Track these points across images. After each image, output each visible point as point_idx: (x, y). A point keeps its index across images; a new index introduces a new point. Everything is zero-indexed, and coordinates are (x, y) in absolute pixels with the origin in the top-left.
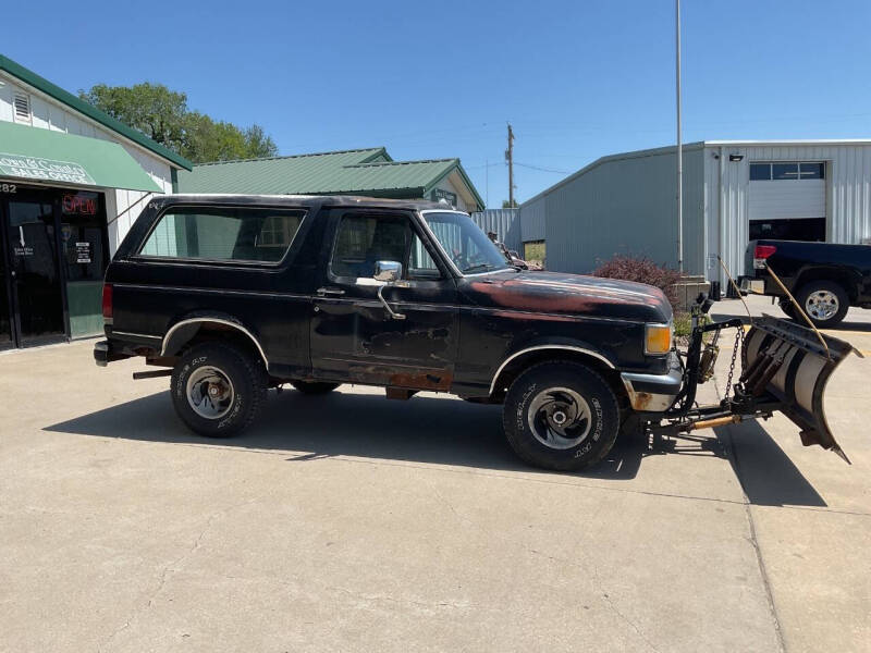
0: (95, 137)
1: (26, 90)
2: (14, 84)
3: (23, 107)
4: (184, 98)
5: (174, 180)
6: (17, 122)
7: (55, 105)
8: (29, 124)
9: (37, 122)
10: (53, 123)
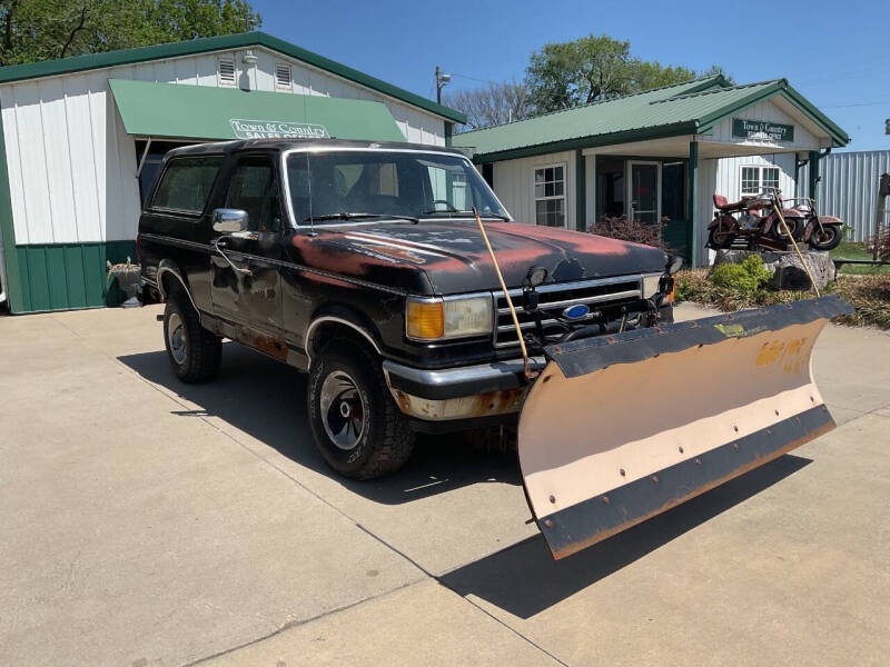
0: (359, 99)
1: (287, 60)
2: (276, 56)
3: (284, 76)
4: (626, 45)
5: (448, 134)
6: (278, 91)
7: (317, 71)
8: (290, 92)
9: (298, 89)
10: (314, 89)
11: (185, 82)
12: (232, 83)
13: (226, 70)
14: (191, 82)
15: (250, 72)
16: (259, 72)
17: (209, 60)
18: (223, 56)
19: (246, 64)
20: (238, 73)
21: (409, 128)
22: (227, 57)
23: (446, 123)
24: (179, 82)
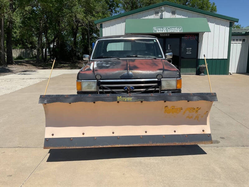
0: (198, 17)
1: (175, 8)
2: (171, 8)
3: (173, 13)
5: (231, 26)
6: (171, 17)
7: (184, 10)
8: (175, 17)
9: (177, 16)
10: (183, 16)
11: (145, 18)
12: (158, 17)
13: (157, 13)
14: (147, 18)
15: (164, 13)
16: (166, 13)
17: (152, 11)
18: (156, 9)
19: (162, 11)
20: (160, 14)
21: (215, 25)
22: (157, 9)
23: (230, 22)
24: (143, 18)
